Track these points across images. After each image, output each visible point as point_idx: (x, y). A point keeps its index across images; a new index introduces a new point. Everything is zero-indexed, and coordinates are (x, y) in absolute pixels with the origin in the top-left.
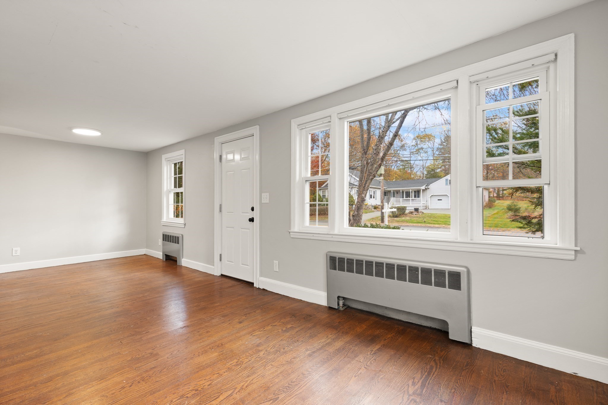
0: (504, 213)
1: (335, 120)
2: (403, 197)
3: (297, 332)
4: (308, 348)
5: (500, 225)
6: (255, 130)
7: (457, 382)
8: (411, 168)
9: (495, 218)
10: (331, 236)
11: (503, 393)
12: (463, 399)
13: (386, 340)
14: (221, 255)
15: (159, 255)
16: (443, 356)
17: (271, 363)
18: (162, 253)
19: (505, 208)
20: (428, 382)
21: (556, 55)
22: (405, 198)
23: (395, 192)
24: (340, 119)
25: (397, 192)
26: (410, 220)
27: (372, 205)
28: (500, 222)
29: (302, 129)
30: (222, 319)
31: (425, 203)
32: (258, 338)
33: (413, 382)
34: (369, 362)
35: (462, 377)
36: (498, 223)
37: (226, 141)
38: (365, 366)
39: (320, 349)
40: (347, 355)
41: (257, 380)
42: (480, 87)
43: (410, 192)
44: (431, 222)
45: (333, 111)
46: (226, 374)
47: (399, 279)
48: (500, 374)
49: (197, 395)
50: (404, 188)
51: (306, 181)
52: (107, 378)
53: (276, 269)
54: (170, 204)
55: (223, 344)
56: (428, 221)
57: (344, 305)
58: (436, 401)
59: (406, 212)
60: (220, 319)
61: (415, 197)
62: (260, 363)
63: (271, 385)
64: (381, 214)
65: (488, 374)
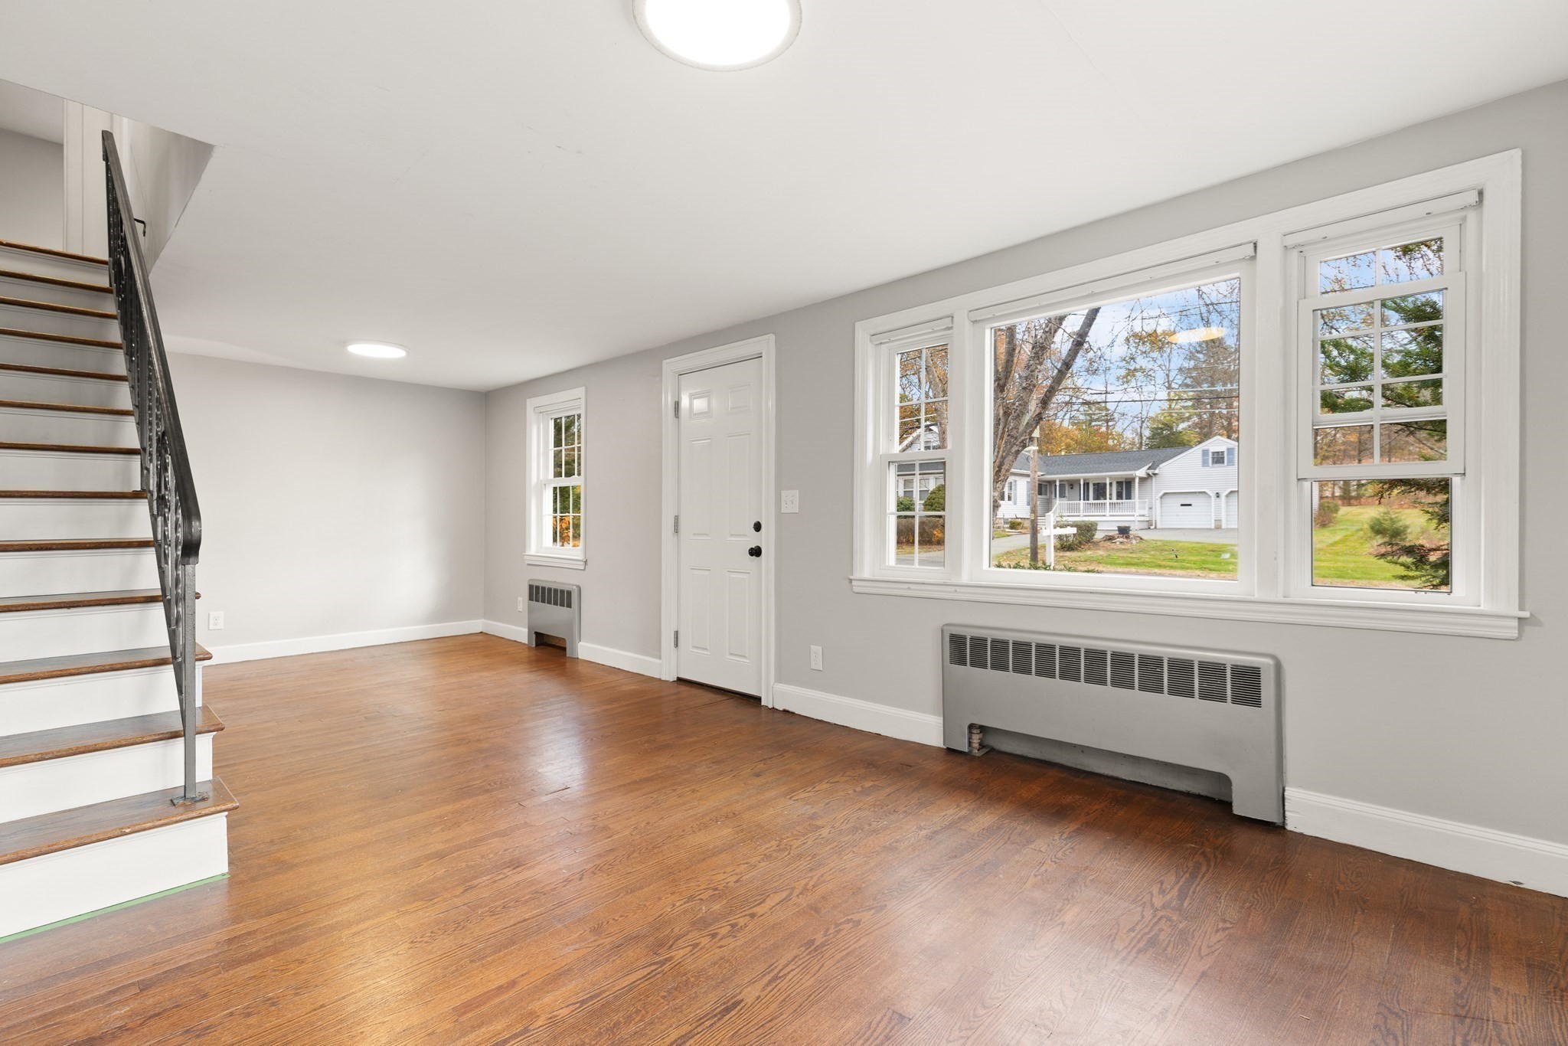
0: (1362, 541)
1: (963, 322)
2: (1086, 498)
3: (889, 795)
4: (922, 824)
5: (1349, 571)
6: (766, 344)
7: (1256, 892)
8: (1107, 421)
9: (1337, 554)
10: (953, 589)
11: (1356, 912)
12: (1269, 918)
13: (1091, 815)
14: (677, 633)
15: (521, 634)
16: (1220, 845)
17: (850, 848)
18: (526, 630)
19: (1366, 526)
20: (1192, 889)
21: (1481, 193)
22: (1091, 501)
23: (1066, 483)
24: (975, 322)
25: (1071, 485)
26: (1107, 557)
27: (1007, 519)
28: (1352, 565)
29: (881, 343)
30: (715, 767)
31: (1146, 512)
32: (806, 804)
33: (1160, 888)
34: (1060, 853)
35: (1266, 884)
36: (1344, 567)
37: (691, 369)
38: (1053, 859)
39: (949, 827)
40: (1009, 838)
41: (832, 877)
42: (1307, 258)
43: (1105, 484)
44: (1163, 563)
45: (960, 305)
46: (763, 864)
47: (1116, 683)
48: (1349, 880)
49: (720, 897)
50: (1090, 472)
51: (889, 462)
52: (529, 865)
53: (817, 663)
54: (544, 514)
55: (737, 813)
56: (1154, 560)
57: (982, 746)
58: (1213, 921)
59: (1095, 537)
60: (711, 767)
61: (1119, 496)
62: (828, 848)
63: (864, 885)
64: (1031, 543)
65: (1323, 880)
